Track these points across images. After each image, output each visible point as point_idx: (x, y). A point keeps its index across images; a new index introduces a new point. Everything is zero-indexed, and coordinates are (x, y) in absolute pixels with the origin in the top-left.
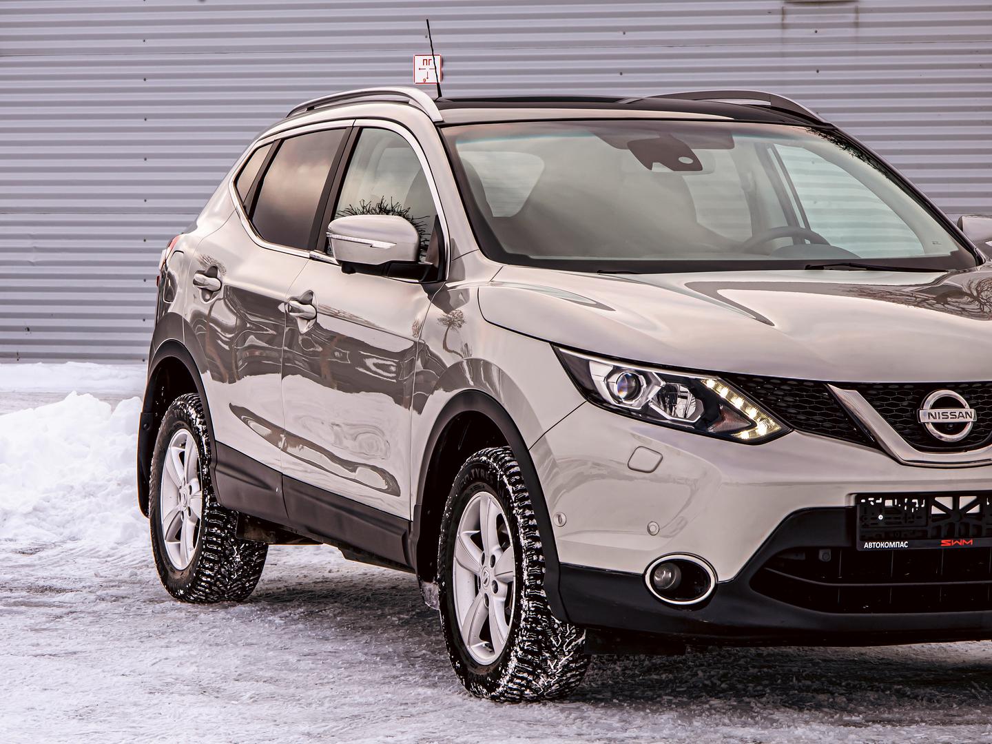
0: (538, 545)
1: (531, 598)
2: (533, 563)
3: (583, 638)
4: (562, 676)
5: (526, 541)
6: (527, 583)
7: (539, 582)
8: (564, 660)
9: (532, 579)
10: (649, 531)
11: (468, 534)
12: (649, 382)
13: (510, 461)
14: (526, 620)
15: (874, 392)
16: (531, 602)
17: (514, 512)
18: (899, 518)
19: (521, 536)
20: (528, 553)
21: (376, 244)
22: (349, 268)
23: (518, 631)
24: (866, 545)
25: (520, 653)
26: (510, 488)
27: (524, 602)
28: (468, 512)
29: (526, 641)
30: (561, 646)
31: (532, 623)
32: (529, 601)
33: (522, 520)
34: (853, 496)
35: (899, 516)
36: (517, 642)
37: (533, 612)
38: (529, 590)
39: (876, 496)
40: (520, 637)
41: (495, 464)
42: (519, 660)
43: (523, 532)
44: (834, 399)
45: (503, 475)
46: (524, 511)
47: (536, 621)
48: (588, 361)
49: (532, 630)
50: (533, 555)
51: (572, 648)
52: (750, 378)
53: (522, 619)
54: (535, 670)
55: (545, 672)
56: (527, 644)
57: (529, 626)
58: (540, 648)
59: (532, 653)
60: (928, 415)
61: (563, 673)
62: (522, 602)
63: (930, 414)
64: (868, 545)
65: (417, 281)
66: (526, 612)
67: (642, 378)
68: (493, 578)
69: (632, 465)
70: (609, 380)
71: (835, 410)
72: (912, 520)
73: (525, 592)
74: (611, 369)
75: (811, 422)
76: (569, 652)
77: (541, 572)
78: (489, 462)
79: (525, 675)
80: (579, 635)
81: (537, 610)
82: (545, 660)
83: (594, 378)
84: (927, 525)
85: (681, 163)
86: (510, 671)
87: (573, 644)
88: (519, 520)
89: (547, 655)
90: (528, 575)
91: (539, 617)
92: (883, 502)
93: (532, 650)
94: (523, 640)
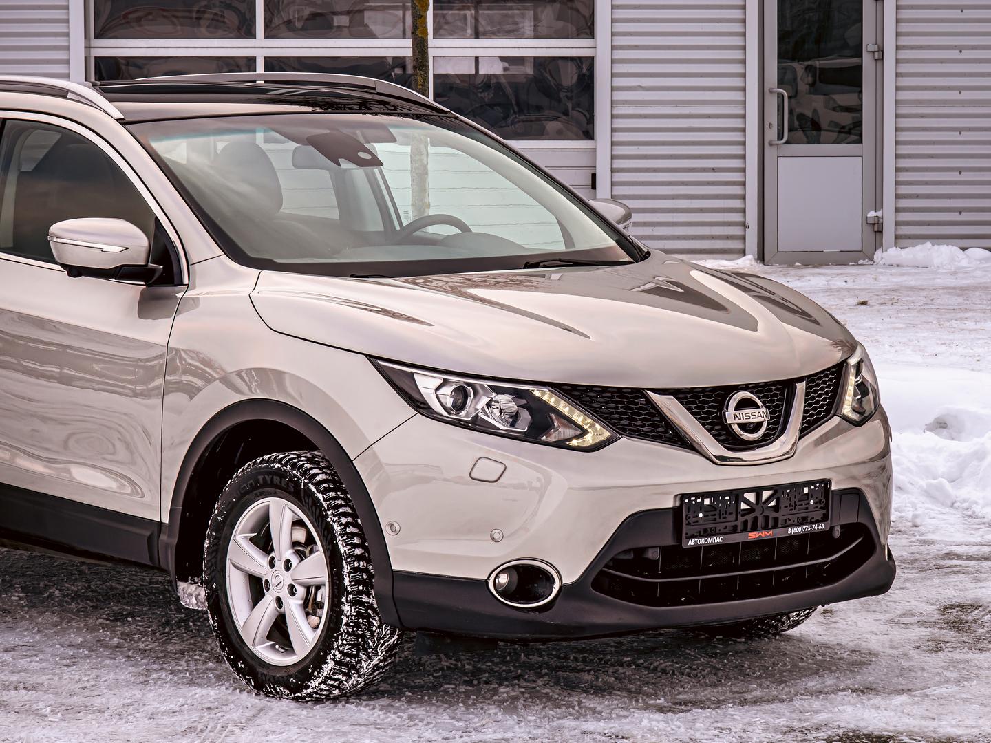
0: (358, 552)
1: (353, 603)
2: (355, 570)
3: (396, 637)
4: (371, 674)
5: (345, 548)
6: (349, 589)
7: (361, 588)
8: (376, 660)
9: (353, 585)
10: (493, 539)
11: (246, 537)
12: (476, 393)
13: (311, 469)
14: (347, 624)
15: (683, 396)
16: (353, 608)
17: (329, 520)
18: (715, 515)
19: (340, 544)
20: (349, 560)
21: (106, 248)
22: (75, 271)
23: (338, 636)
24: (690, 543)
25: (338, 656)
26: (320, 496)
27: (346, 608)
28: (248, 516)
29: (346, 645)
30: (376, 647)
31: (354, 627)
32: (351, 606)
33: (339, 528)
34: (679, 497)
35: (715, 513)
36: (335, 645)
37: (355, 616)
38: (351, 596)
39: (697, 495)
40: (340, 641)
41: (295, 472)
42: (337, 663)
43: (341, 539)
44: (652, 404)
45: (308, 483)
46: (340, 518)
47: (357, 625)
48: (412, 373)
49: (354, 634)
50: (354, 561)
51: (385, 649)
52: (575, 387)
53: (344, 623)
54: (349, 671)
55: (358, 672)
56: (347, 647)
57: (350, 631)
58: (359, 651)
59: (350, 656)
60: (733, 417)
61: (373, 671)
62: (343, 608)
63: (735, 415)
64: (692, 542)
65: (143, 283)
66: (347, 617)
67: (470, 389)
68: (289, 581)
69: (473, 475)
70: (438, 393)
71: (653, 415)
72: (725, 515)
73: (347, 597)
74: (441, 381)
75: (632, 428)
76: (382, 652)
77: (363, 578)
78: (285, 471)
79: (340, 677)
80: (392, 635)
81: (359, 615)
82: (360, 662)
83: (422, 390)
84: (736, 520)
85: (361, 158)
86: (325, 674)
87: (386, 644)
88: (335, 528)
89: (364, 656)
90: (350, 581)
91: (361, 621)
92: (703, 501)
93: (351, 654)
94: (343, 644)
